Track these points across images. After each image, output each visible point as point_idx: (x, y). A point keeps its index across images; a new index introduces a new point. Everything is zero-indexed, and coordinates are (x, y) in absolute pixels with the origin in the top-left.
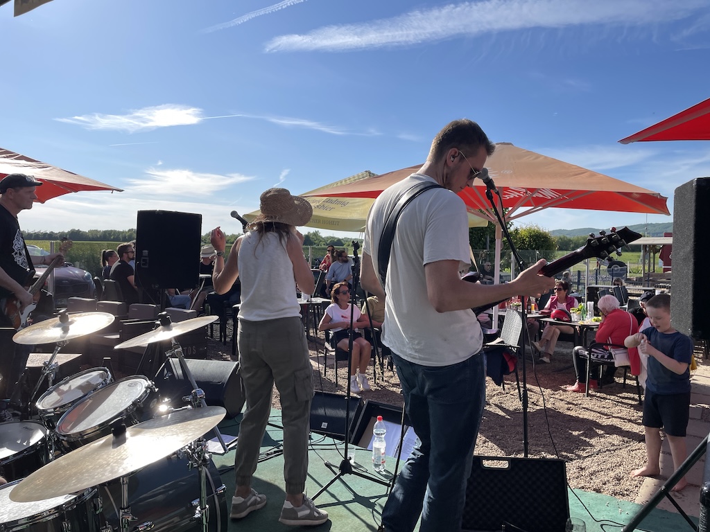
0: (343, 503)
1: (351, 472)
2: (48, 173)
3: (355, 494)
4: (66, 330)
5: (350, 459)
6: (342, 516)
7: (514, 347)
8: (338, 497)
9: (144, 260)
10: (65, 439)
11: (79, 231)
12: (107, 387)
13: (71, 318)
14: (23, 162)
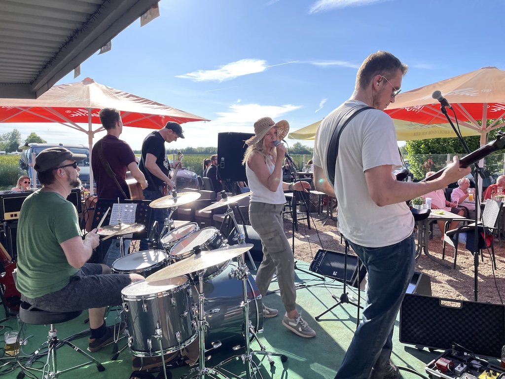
0: (342, 320)
1: (348, 302)
2: (169, 112)
3: (350, 316)
4: (175, 201)
5: (348, 293)
6: (339, 327)
7: (491, 229)
8: (338, 317)
9: (222, 164)
10: (174, 257)
11: (191, 148)
12: (196, 232)
13: (178, 195)
14: (156, 106)
